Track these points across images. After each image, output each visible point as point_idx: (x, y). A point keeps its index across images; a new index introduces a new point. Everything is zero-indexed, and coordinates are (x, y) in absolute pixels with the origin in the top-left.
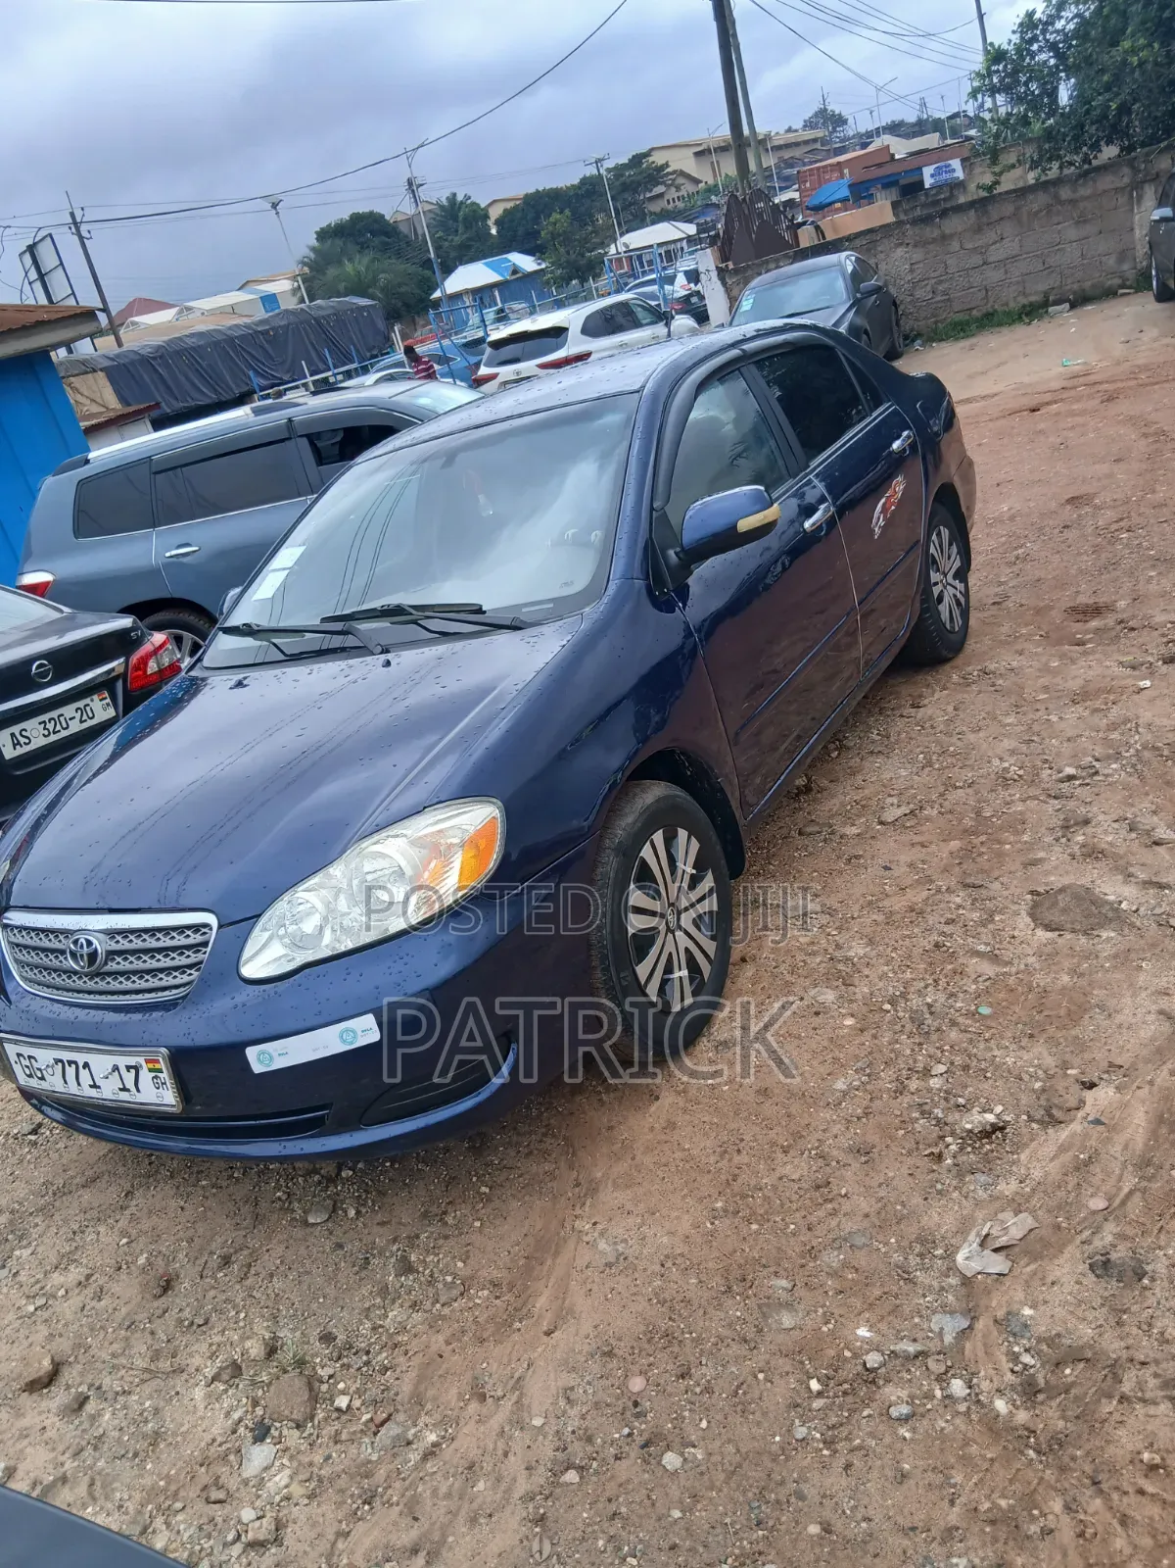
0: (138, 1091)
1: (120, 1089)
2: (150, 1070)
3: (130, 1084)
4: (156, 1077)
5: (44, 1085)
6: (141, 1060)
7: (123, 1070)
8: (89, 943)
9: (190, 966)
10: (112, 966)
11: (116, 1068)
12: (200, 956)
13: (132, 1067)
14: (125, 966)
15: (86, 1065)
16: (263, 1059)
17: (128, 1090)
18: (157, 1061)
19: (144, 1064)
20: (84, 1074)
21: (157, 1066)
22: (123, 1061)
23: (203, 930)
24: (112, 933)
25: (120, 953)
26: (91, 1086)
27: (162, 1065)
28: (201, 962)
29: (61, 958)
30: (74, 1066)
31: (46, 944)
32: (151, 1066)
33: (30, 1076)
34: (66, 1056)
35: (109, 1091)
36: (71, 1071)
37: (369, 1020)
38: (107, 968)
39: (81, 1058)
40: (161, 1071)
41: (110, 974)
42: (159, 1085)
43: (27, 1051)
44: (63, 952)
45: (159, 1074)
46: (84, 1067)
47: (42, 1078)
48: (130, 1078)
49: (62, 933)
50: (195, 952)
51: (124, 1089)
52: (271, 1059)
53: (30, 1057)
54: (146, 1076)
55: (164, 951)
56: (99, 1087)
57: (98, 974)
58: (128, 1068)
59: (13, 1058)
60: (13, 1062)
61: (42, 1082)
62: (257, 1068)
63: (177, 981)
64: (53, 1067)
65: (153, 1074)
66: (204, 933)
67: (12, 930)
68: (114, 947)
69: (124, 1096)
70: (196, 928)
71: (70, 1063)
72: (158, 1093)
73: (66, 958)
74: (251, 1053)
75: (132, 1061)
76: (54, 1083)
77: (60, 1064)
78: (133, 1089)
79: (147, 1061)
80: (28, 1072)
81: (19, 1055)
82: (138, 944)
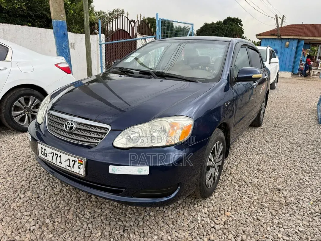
0: (73, 168)
1: (68, 166)
2: (79, 163)
3: (71, 165)
4: (80, 166)
5: (46, 158)
6: (77, 160)
7: (71, 161)
8: (72, 124)
9: (99, 138)
10: (76, 132)
11: (69, 160)
12: (103, 137)
13: (74, 161)
14: (80, 133)
15: (60, 156)
16: (114, 170)
17: (70, 167)
18: (82, 161)
19: (78, 161)
20: (59, 159)
21: (81, 163)
22: (71, 158)
23: (106, 129)
24: (79, 124)
25: (79, 129)
26: (59, 162)
27: (83, 163)
28: (103, 138)
29: (62, 126)
30: (56, 155)
31: (59, 121)
32: (80, 162)
33: (43, 154)
34: (55, 152)
35: (65, 165)
36: (55, 157)
37: (147, 168)
38: (75, 132)
39: (59, 154)
40: (82, 164)
41: (74, 134)
42: (80, 168)
43: (44, 147)
44: (63, 125)
45: (81, 165)
46: (59, 157)
47: (46, 156)
48: (72, 164)
49: (64, 120)
50: (102, 135)
51: (69, 166)
52: (116, 170)
53: (45, 149)
54: (77, 164)
55: (93, 132)
56: (62, 163)
57: (71, 133)
58: (73, 161)
59: (40, 148)
60: (39, 149)
61: (46, 157)
62: (111, 172)
63: (94, 141)
64: (50, 154)
65: (79, 165)
66: (106, 130)
67: (50, 115)
68: (79, 127)
69: (68, 168)
70: (104, 128)
71: (56, 154)
72: (79, 170)
73: (63, 126)
74: (111, 167)
75: (74, 159)
76: (49, 158)
77: (53, 154)
78: (72, 167)
79: (79, 160)
80: (42, 153)
81: (42, 148)
82: (86, 128)
